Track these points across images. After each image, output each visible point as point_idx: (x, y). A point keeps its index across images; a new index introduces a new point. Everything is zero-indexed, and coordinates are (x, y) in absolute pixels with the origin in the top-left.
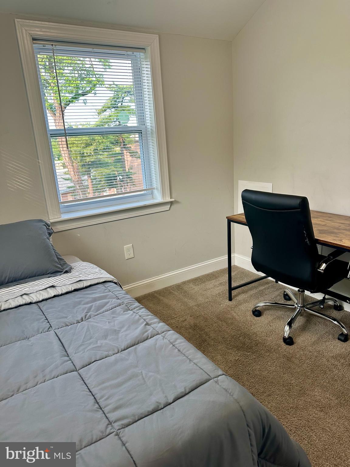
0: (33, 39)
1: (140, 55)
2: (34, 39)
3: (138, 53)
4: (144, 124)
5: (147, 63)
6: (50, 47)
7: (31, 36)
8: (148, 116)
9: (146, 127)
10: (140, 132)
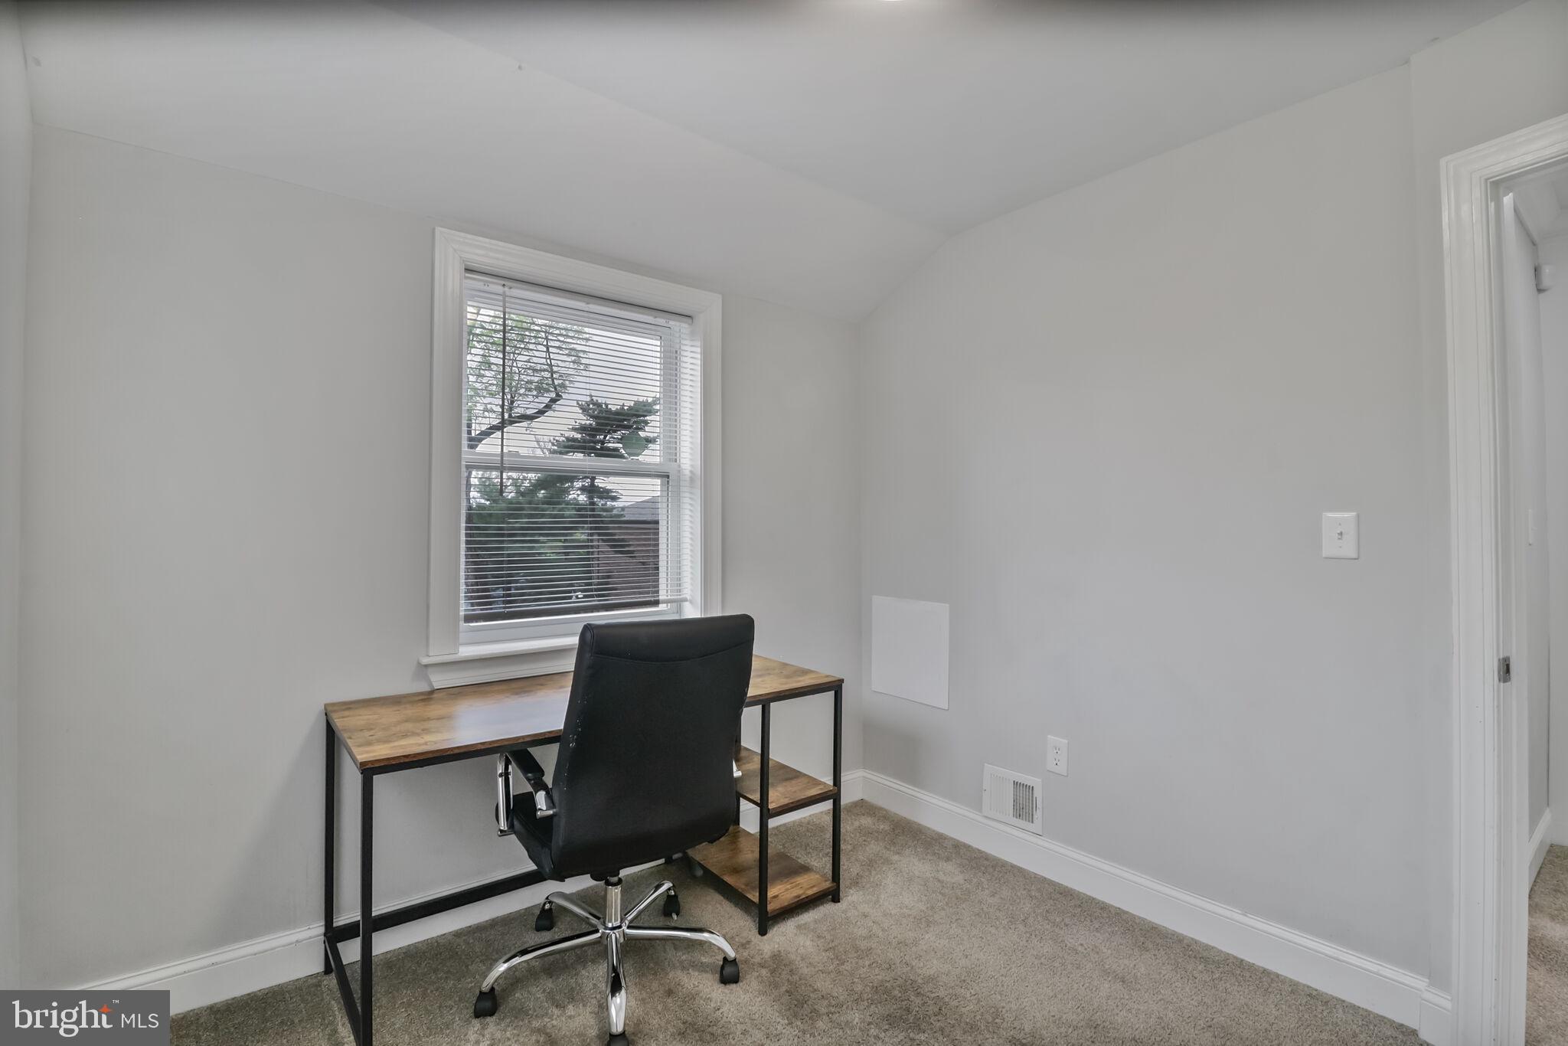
0: (465, 269)
1: (678, 326)
2: (468, 270)
3: (678, 324)
4: (676, 459)
5: (693, 349)
6: (499, 289)
7: (463, 261)
8: (687, 444)
9: (679, 466)
10: (665, 476)
